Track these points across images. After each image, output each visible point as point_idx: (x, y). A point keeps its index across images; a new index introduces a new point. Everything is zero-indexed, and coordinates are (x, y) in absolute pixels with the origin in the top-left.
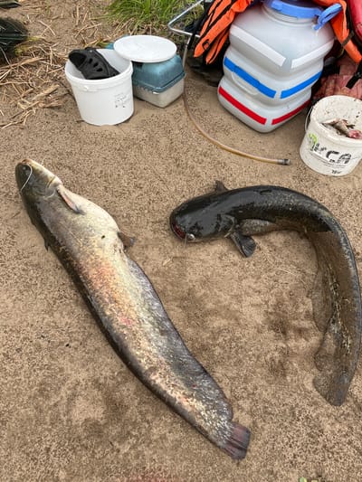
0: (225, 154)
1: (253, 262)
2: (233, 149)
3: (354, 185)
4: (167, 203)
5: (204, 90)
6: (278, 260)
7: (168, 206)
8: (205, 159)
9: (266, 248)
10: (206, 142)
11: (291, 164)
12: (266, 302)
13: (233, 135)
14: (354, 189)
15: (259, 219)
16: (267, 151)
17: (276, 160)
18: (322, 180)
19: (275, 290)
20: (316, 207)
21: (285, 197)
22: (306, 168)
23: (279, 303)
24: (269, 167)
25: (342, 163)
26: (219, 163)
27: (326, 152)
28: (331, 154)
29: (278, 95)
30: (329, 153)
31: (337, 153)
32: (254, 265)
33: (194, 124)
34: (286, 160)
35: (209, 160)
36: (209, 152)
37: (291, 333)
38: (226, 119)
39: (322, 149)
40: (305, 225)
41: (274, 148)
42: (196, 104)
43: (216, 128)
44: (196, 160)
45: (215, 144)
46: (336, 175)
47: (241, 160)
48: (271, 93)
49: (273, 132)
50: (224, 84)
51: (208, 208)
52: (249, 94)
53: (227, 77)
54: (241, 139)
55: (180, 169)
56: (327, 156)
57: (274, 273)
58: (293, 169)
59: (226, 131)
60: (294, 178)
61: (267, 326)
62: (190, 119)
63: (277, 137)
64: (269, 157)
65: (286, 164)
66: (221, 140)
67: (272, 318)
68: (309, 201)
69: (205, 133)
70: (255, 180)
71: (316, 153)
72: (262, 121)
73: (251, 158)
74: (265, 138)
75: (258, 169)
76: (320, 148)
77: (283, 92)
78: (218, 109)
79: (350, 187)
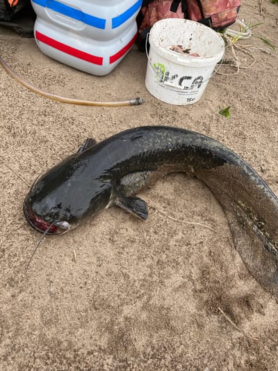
0: (69, 108)
1: (152, 230)
2: (76, 100)
3: (211, 109)
4: (14, 188)
5: (18, 43)
6: (179, 215)
7: (17, 192)
8: (46, 119)
9: (158, 205)
10: (41, 99)
11: (144, 102)
12: (190, 278)
13: (69, 85)
14: (213, 112)
15: (139, 171)
16: (113, 94)
17: (128, 102)
18: (181, 111)
19: (193, 258)
20: (200, 140)
21: (159, 137)
22: (160, 103)
23: (204, 272)
24: (123, 111)
25: (195, 88)
26: (65, 119)
27: (177, 79)
28: (184, 80)
29: (109, 24)
30: (181, 80)
31: (189, 78)
32: (155, 233)
33: (18, 81)
34: (138, 99)
35: (51, 119)
36: (48, 110)
37: (237, 310)
38: (56, 69)
39: (174, 77)
40: (191, 164)
41: (119, 89)
42: (13, 60)
43: (47, 81)
44: (35, 122)
45: (53, 99)
46: (191, 102)
47: (90, 110)
48: (100, 23)
49: (113, 72)
50: (40, 27)
51: (73, 178)
52: (74, 32)
53: (41, 18)
54: (81, 88)
55: (18, 138)
56: (180, 84)
57: (181, 234)
58: (148, 107)
59: (61, 82)
60: (152, 116)
61: (203, 312)
62: (13, 77)
63: (118, 77)
64: (118, 100)
65: (139, 104)
66: (58, 92)
67: (205, 296)
68: (188, 135)
69: (35, 89)
70: (114, 128)
71: (168, 83)
72: (98, 61)
73: (100, 106)
74: (107, 81)
75: (112, 115)
76: (170, 76)
77: (114, 20)
78: (42, 60)
79: (208, 111)
